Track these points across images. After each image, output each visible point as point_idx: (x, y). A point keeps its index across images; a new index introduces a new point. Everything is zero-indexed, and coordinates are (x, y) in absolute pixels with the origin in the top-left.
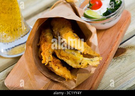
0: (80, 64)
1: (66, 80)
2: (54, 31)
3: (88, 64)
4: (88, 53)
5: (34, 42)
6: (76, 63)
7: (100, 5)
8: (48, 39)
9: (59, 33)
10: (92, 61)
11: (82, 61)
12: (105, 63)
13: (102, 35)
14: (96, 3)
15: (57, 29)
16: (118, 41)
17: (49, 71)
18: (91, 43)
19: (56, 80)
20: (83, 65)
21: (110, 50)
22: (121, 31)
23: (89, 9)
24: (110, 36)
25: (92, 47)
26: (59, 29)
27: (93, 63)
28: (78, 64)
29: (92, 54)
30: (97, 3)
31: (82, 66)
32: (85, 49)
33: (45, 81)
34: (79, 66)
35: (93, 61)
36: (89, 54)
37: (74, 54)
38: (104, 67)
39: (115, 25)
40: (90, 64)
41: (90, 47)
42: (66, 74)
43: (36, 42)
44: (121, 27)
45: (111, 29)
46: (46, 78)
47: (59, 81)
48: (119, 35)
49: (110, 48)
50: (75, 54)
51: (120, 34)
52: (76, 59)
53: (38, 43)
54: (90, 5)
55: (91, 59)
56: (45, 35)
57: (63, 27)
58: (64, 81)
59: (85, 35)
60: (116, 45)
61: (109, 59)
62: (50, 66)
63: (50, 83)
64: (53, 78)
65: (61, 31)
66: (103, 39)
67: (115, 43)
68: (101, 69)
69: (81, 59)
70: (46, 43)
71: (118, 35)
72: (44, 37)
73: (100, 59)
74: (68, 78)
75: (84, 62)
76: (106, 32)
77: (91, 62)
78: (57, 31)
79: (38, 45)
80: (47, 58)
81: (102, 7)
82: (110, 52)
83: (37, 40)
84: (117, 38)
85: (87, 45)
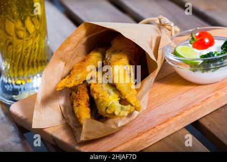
0: (106, 109)
4: (126, 97)
11: (111, 105)
12: (154, 128)
16: (200, 106)
21: (178, 114)
22: (216, 94)
24: (196, 95)
36: (127, 100)
37: (109, 94)
38: (150, 132)
44: (220, 89)
48: (209, 98)
49: (180, 111)
50: (112, 94)
54: (192, 38)
60: (192, 110)
61: (167, 124)
67: (194, 106)
68: (143, 133)
69: (111, 103)
71: (207, 99)
82: (176, 116)
84: (203, 101)
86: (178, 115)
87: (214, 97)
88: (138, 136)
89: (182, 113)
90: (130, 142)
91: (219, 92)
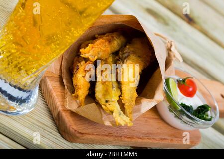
0: (106, 102)
1: (73, 95)
2: (128, 47)
3: (112, 112)
4: (127, 104)
5: (98, 28)
6: (104, 95)
7: (190, 95)
8: (113, 44)
9: (129, 55)
10: (120, 114)
11: (112, 102)
12: (121, 137)
13: (152, 117)
14: (189, 88)
15: (132, 49)
16: (157, 141)
17: (69, 68)
18: (141, 103)
19: (65, 82)
20: (108, 106)
22: (172, 140)
23: (177, 82)
24: (158, 128)
25: (137, 107)
26: (134, 53)
27: (118, 117)
28: (104, 99)
29: (128, 110)
30: (191, 90)
31: (105, 105)
32: (130, 99)
33: (55, 68)
34: (102, 102)
35: (122, 116)
36: (126, 107)
37: (113, 88)
38: (116, 138)
39: (174, 128)
40: (114, 114)
41: (135, 104)
42: (82, 90)
43: (99, 31)
44: (176, 137)
45: (166, 125)
46: (58, 68)
47: (66, 87)
49: (143, 135)
50: (115, 89)
51: (167, 140)
52: (109, 94)
53: (99, 35)
54: (184, 81)
55: (122, 112)
56: (115, 38)
57: (139, 56)
58: (69, 94)
59: (144, 91)
60: (151, 141)
61: (129, 140)
62: (79, 65)
63: (55, 76)
64: (65, 77)
65: (133, 57)
66: (149, 120)
67: (153, 139)
68: (112, 136)
69: (113, 100)
70: (107, 44)
71: (165, 139)
72: (112, 37)
73: (129, 123)
74: (78, 96)
75: (113, 105)
76: (160, 121)
77: (118, 115)
78: (129, 51)
79: (96, 36)
80: (90, 53)
81: (189, 98)
83: (102, 31)
84: (161, 139)
85: (135, 99)
86: (140, 138)
87: (169, 141)
88: (107, 136)
89: (143, 138)
90: (100, 137)
91: (175, 139)
